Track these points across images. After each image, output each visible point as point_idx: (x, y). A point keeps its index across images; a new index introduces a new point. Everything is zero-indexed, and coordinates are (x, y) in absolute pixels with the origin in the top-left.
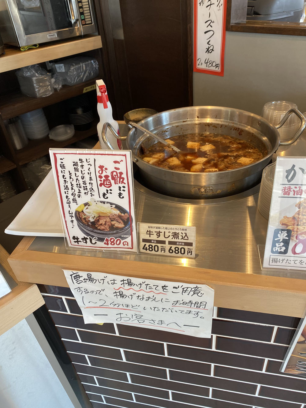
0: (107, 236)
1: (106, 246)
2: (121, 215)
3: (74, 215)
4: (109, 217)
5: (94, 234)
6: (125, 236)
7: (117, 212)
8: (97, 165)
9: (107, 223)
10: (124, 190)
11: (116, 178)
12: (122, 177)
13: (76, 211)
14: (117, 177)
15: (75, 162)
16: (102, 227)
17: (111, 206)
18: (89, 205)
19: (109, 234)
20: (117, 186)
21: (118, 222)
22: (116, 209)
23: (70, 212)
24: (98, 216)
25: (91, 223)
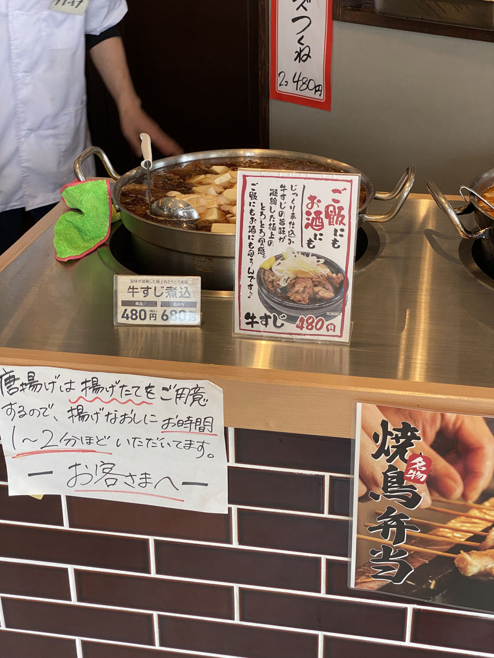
0: (303, 313)
1: (298, 331)
2: (331, 276)
3: (255, 275)
4: (312, 279)
5: (283, 308)
6: (332, 314)
7: (326, 271)
8: (306, 195)
9: (307, 290)
10: (341, 236)
11: (332, 216)
12: (341, 214)
13: (261, 269)
14: (334, 214)
15: (273, 190)
16: (298, 297)
17: (318, 261)
18: (283, 259)
19: (307, 309)
20: (332, 228)
21: (324, 287)
22: (323, 266)
23: (251, 271)
24: (295, 277)
25: (280, 289)
